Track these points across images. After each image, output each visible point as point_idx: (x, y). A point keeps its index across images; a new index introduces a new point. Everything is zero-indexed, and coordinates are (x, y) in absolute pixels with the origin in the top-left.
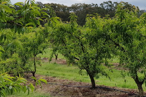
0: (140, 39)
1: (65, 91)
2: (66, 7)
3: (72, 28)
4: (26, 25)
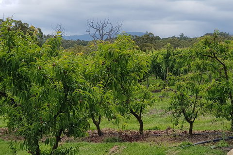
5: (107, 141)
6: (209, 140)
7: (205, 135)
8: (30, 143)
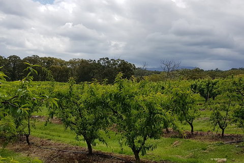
0: (138, 110)
1: (60, 158)
2: (63, 61)
3: (70, 93)
4: (23, 106)
5: (172, 137)
6: (234, 141)
7: (231, 137)
8: (130, 141)
